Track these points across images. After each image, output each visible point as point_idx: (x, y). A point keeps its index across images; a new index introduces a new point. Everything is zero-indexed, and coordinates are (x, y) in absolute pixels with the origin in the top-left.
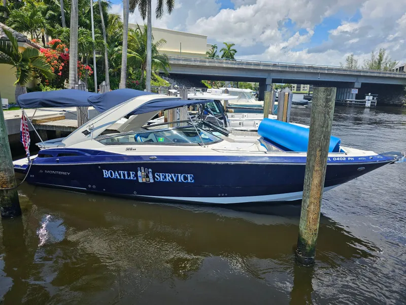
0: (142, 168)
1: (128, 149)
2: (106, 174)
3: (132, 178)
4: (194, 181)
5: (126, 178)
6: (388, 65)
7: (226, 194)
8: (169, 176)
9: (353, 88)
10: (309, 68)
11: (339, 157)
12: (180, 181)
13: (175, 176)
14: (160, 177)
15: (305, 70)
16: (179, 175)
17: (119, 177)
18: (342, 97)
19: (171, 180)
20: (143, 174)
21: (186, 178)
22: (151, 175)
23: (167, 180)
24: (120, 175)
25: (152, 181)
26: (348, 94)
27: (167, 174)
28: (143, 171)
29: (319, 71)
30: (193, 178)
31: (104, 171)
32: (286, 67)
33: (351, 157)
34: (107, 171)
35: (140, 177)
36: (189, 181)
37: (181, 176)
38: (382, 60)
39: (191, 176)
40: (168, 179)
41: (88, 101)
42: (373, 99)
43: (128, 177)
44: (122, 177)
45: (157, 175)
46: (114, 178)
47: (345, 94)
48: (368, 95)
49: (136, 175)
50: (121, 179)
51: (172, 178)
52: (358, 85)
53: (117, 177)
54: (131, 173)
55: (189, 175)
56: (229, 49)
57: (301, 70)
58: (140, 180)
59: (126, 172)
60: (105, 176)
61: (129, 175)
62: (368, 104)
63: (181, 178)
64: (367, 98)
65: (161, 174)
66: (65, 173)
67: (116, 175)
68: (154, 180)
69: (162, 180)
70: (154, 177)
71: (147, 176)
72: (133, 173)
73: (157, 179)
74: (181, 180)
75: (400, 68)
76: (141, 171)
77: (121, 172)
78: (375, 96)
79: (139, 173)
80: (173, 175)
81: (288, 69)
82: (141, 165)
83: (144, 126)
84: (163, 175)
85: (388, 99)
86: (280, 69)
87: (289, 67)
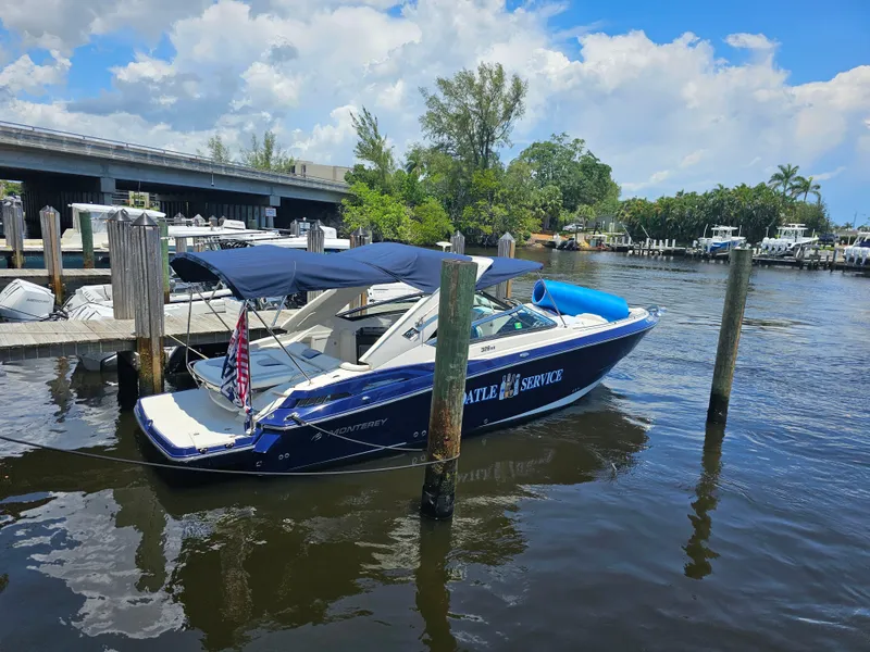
1: (484, 350)
7: (578, 388)
10: (192, 161)
12: (547, 382)
15: (184, 166)
21: (555, 377)
29: (210, 170)
30: (561, 375)
32: (145, 155)
36: (557, 380)
37: (550, 375)
39: (560, 372)
48: (302, 222)
51: (540, 381)
52: (274, 201)
57: (176, 165)
63: (550, 378)
64: (301, 225)
66: (377, 423)
77: (478, 390)
81: (149, 161)
83: (342, 311)
84: (531, 379)
86: (132, 159)
87: (152, 156)
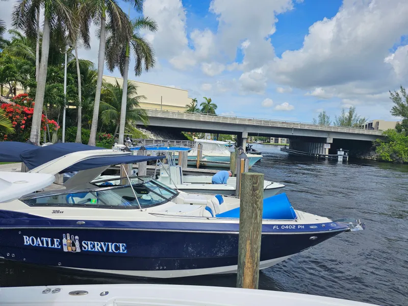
0: (68, 235)
1: (54, 212)
2: (27, 240)
3: (56, 247)
4: (127, 251)
5: (50, 246)
6: (358, 122)
7: (165, 267)
8: (98, 245)
9: (326, 143)
10: (283, 123)
11: (288, 225)
12: (110, 251)
13: (105, 245)
14: (88, 246)
15: (279, 126)
16: (110, 244)
17: (41, 245)
18: (316, 151)
19: (100, 250)
20: (69, 241)
21: (117, 248)
22: (77, 243)
23: (96, 250)
24: (42, 242)
25: (78, 250)
26: (321, 148)
27: (96, 243)
28: (69, 238)
29: (292, 127)
30: (126, 248)
31: (25, 237)
33: (301, 225)
34: (28, 237)
35: (65, 245)
36: (121, 251)
37: (112, 245)
38: (352, 117)
39: (123, 246)
40: (97, 248)
41: (21, 155)
42: (345, 154)
43: (52, 245)
44: (45, 245)
45: (85, 243)
46: (36, 246)
47: (319, 149)
48: (340, 151)
49: (61, 243)
50: (43, 247)
51: (101, 247)
52: (330, 140)
53: (39, 244)
54: (55, 240)
55: (121, 244)
56: (209, 103)
57: (275, 125)
58: (65, 250)
59: (49, 239)
60: (25, 243)
61: (53, 243)
62: (340, 159)
63: (112, 247)
64: (339, 153)
65: (89, 242)
67: (38, 242)
68: (81, 249)
69: (90, 249)
70: (81, 246)
71: (74, 245)
72: (57, 241)
73: (85, 248)
74: (112, 250)
75: (369, 124)
76: (66, 239)
77: (44, 239)
78: (346, 152)
79: (64, 241)
80: (102, 243)
81: (262, 125)
82: (66, 231)
83: (93, 181)
84: (91, 244)
85: (359, 154)
86: (255, 124)
87: (264, 122)
